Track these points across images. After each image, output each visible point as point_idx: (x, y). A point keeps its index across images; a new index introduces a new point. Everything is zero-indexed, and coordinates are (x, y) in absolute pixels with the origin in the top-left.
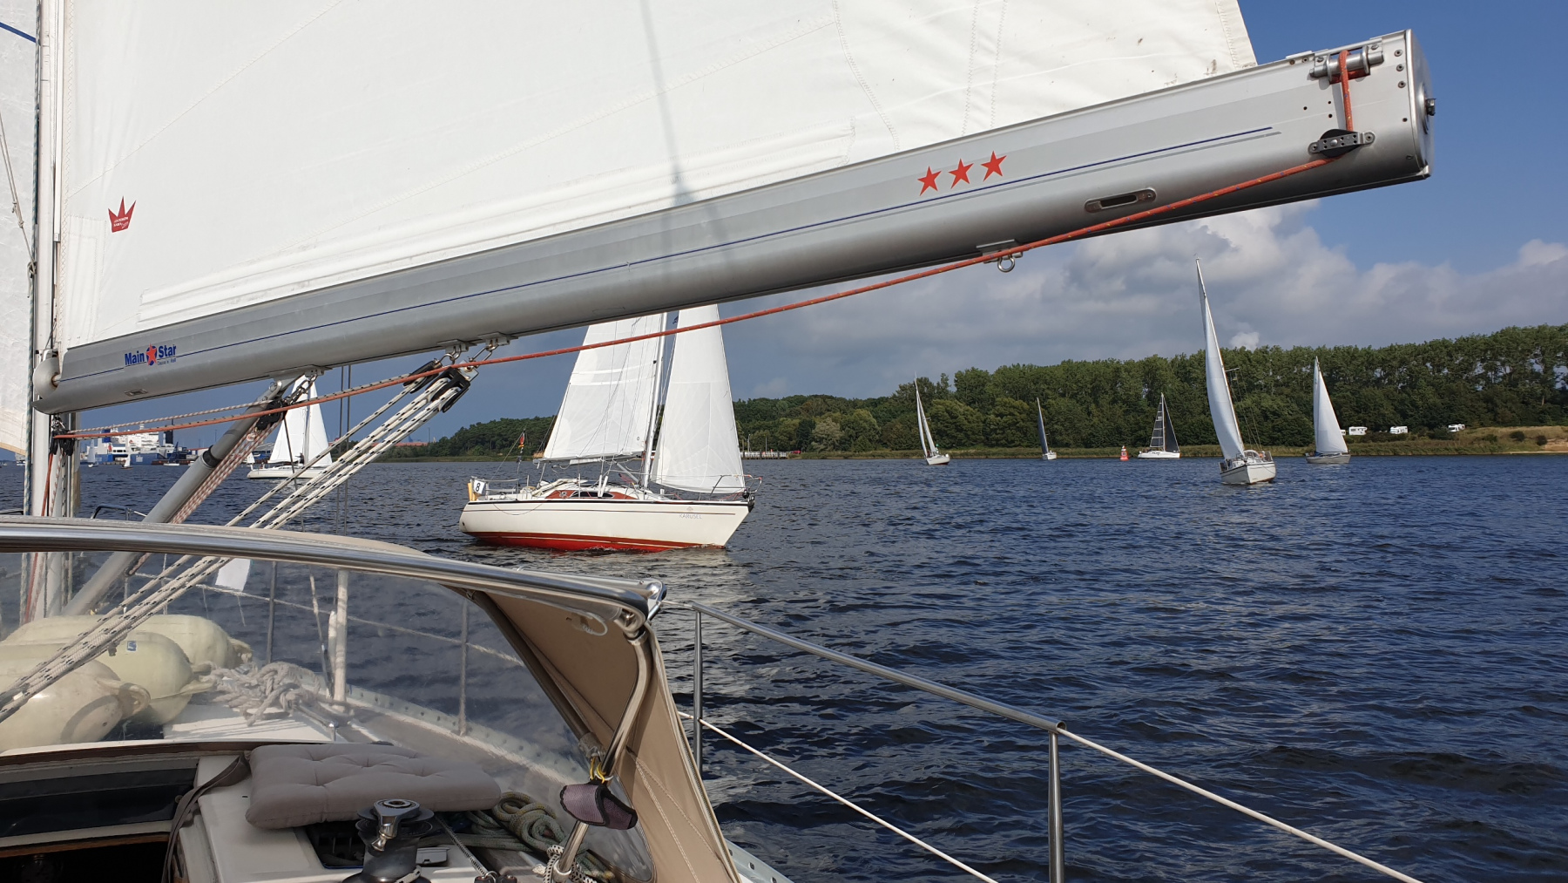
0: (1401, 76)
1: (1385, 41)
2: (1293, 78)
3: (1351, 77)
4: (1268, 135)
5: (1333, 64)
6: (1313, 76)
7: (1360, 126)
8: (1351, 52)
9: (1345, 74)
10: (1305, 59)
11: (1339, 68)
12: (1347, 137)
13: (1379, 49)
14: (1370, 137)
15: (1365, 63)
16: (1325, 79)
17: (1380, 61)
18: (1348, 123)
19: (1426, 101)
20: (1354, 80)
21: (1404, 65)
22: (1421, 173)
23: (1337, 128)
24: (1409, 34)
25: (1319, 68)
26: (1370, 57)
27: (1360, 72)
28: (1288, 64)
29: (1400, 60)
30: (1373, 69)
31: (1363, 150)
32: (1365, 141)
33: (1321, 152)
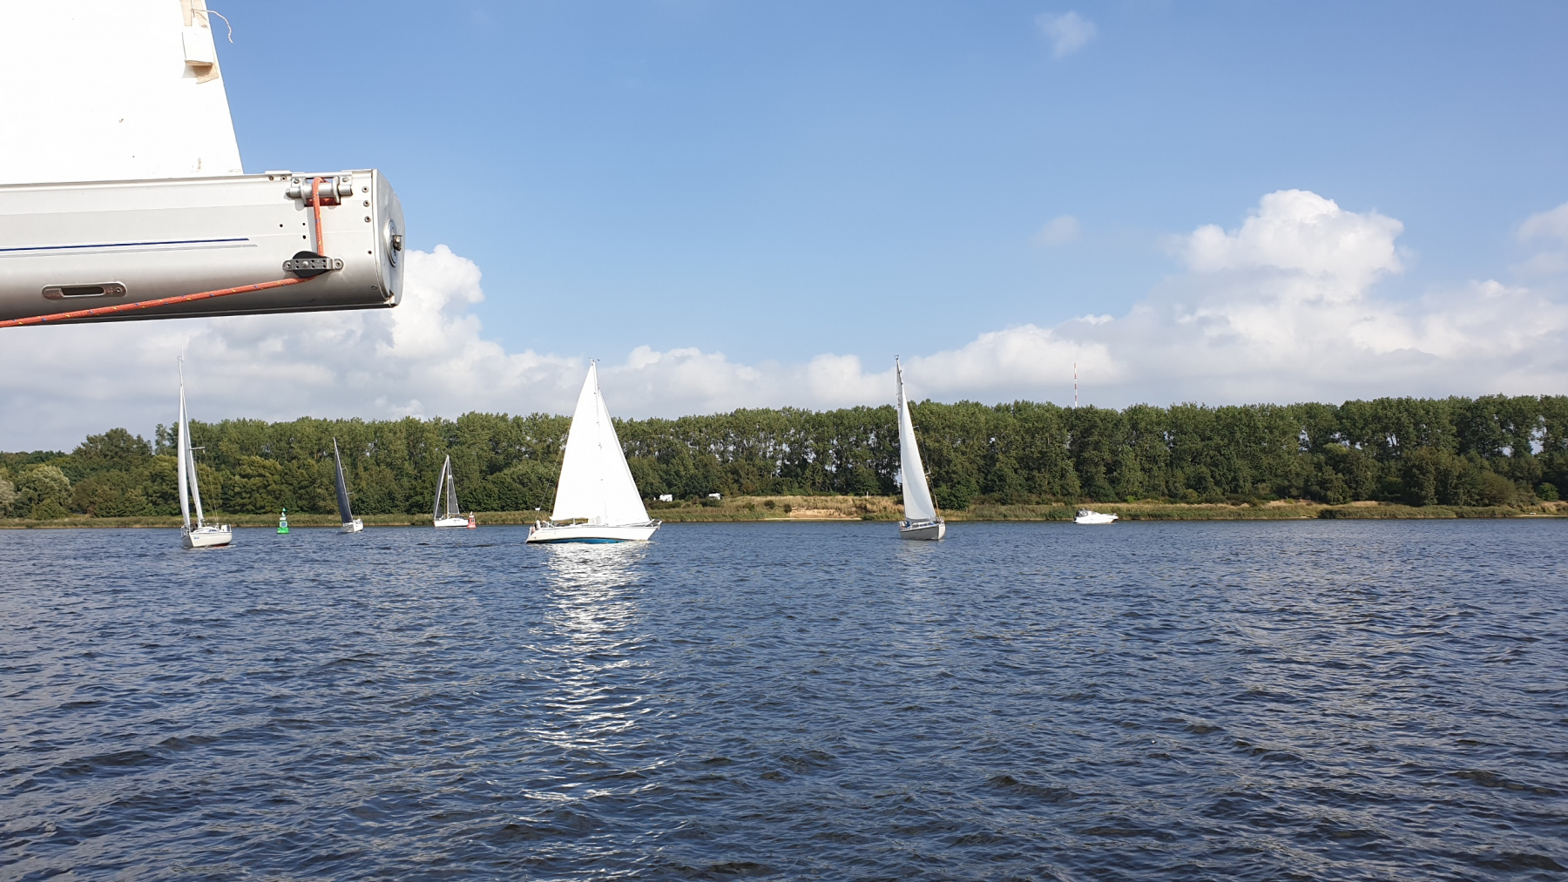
0: (368, 212)
1: (355, 175)
2: (272, 194)
3: (323, 203)
4: (244, 246)
5: (306, 189)
6: (290, 195)
7: (330, 252)
8: (324, 180)
9: (317, 200)
10: (284, 177)
11: (312, 192)
12: (318, 260)
13: (349, 183)
14: (340, 264)
15: (336, 193)
16: (300, 201)
17: (349, 194)
18: (318, 247)
19: (393, 237)
20: (326, 207)
21: (370, 202)
22: (387, 302)
23: (310, 250)
24: (375, 172)
25: (295, 189)
26: (341, 188)
27: (330, 201)
28: (267, 179)
29: (367, 196)
30: (344, 200)
31: (333, 275)
32: (334, 266)
33: (294, 271)
